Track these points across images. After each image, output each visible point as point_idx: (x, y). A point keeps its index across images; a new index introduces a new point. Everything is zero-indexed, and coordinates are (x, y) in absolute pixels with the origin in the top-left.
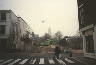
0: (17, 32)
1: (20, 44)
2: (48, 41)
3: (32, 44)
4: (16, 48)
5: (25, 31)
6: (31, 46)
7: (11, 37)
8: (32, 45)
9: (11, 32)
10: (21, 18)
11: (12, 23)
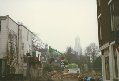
0: (17, 49)
1: (21, 66)
2: (63, 63)
3: (41, 67)
4: (16, 73)
5: (29, 45)
6: (40, 70)
7: (8, 57)
8: (42, 69)
9: (7, 49)
10: (23, 26)
11: (10, 35)
